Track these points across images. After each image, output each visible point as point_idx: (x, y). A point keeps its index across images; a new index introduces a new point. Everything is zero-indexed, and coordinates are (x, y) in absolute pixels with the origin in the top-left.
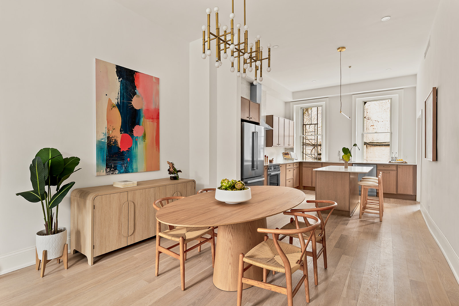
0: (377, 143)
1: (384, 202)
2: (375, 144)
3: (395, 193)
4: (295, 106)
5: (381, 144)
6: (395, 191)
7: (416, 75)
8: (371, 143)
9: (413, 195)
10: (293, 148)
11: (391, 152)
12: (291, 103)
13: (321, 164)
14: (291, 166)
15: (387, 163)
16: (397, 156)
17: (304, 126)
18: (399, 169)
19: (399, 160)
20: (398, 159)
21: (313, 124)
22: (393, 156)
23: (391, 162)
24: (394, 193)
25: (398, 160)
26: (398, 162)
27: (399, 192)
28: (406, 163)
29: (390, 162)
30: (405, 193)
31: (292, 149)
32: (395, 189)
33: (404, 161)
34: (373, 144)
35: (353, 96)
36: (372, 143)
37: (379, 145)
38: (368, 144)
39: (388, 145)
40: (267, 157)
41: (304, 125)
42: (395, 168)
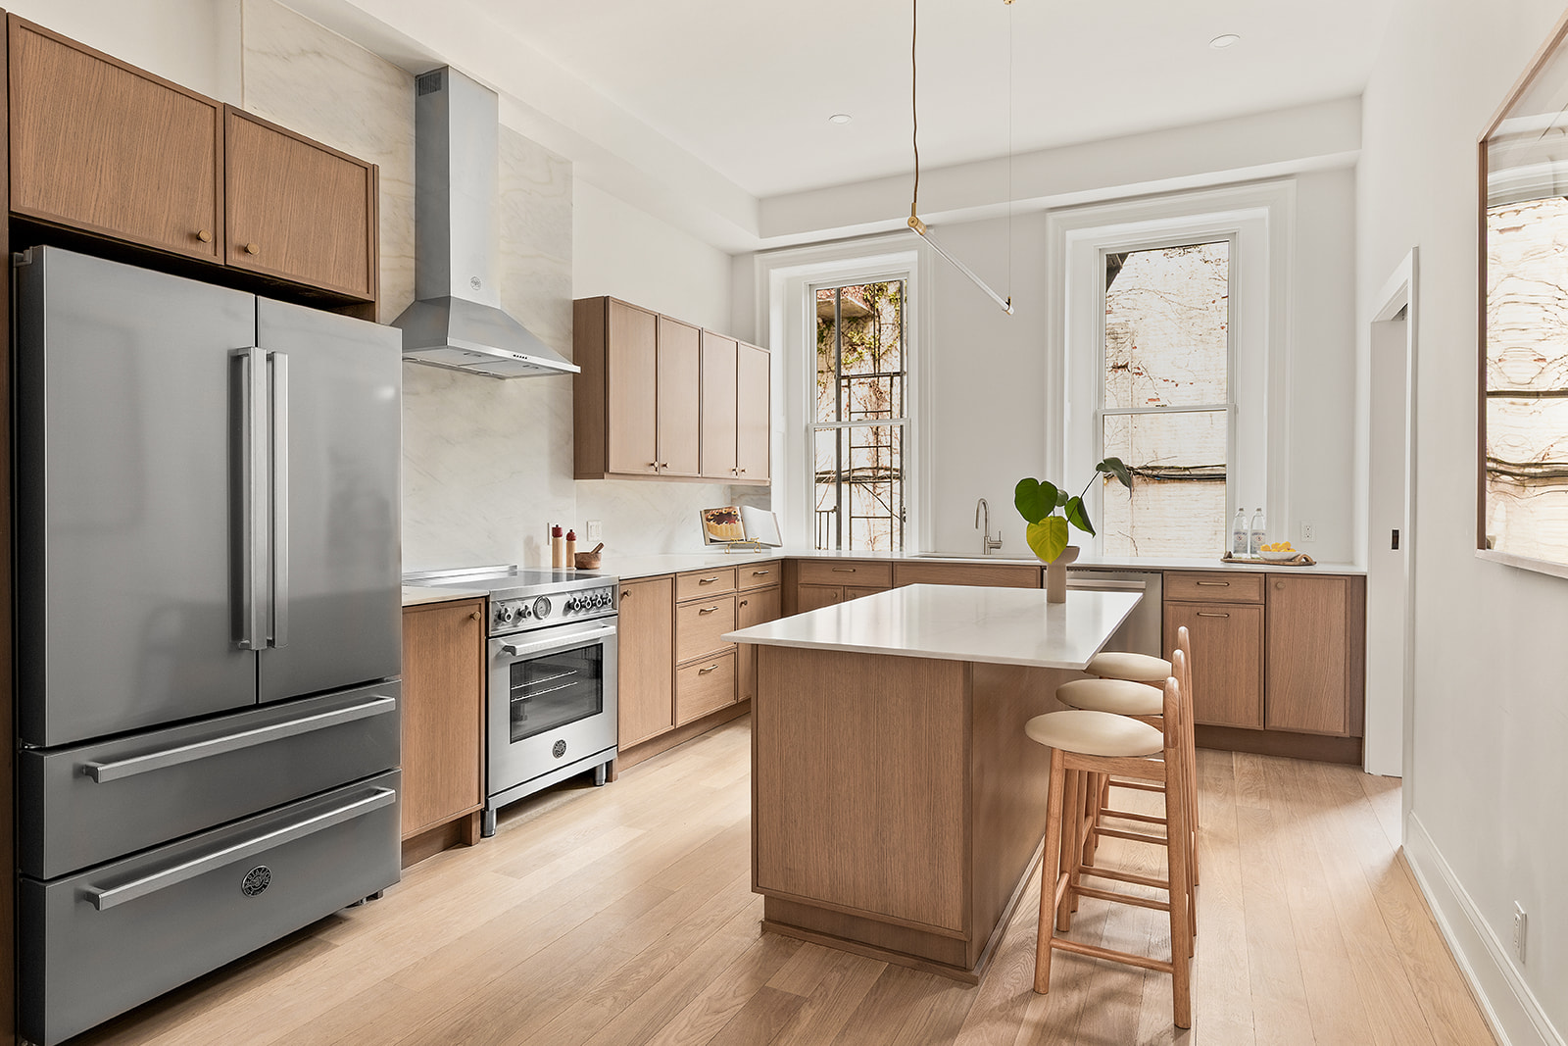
0: (1170, 468)
1: (1201, 785)
2: (1163, 472)
3: (1255, 724)
4: (778, 276)
5: (1188, 473)
6: (1256, 713)
7: (1359, 97)
8: (1148, 468)
9: (1347, 735)
10: (769, 487)
11: (1233, 510)
12: (758, 258)
13: (887, 570)
14: (725, 585)
15: (1216, 563)
16: (1261, 525)
17: (844, 382)
18: (1274, 596)
19: (1275, 546)
20: (1270, 541)
21: (885, 375)
22: (1245, 527)
23: (1234, 555)
24: (1250, 727)
25: (1266, 549)
26: (1270, 556)
27: (1277, 722)
28: (1308, 562)
29: (1230, 556)
30: (1308, 726)
31: (761, 495)
32: (1256, 706)
33: (1300, 550)
34: (1155, 473)
35: (1051, 217)
36: (1153, 468)
37: (1181, 479)
38: (1139, 473)
39: (1222, 478)
40: (571, 537)
41: (844, 377)
42: (1253, 593)
